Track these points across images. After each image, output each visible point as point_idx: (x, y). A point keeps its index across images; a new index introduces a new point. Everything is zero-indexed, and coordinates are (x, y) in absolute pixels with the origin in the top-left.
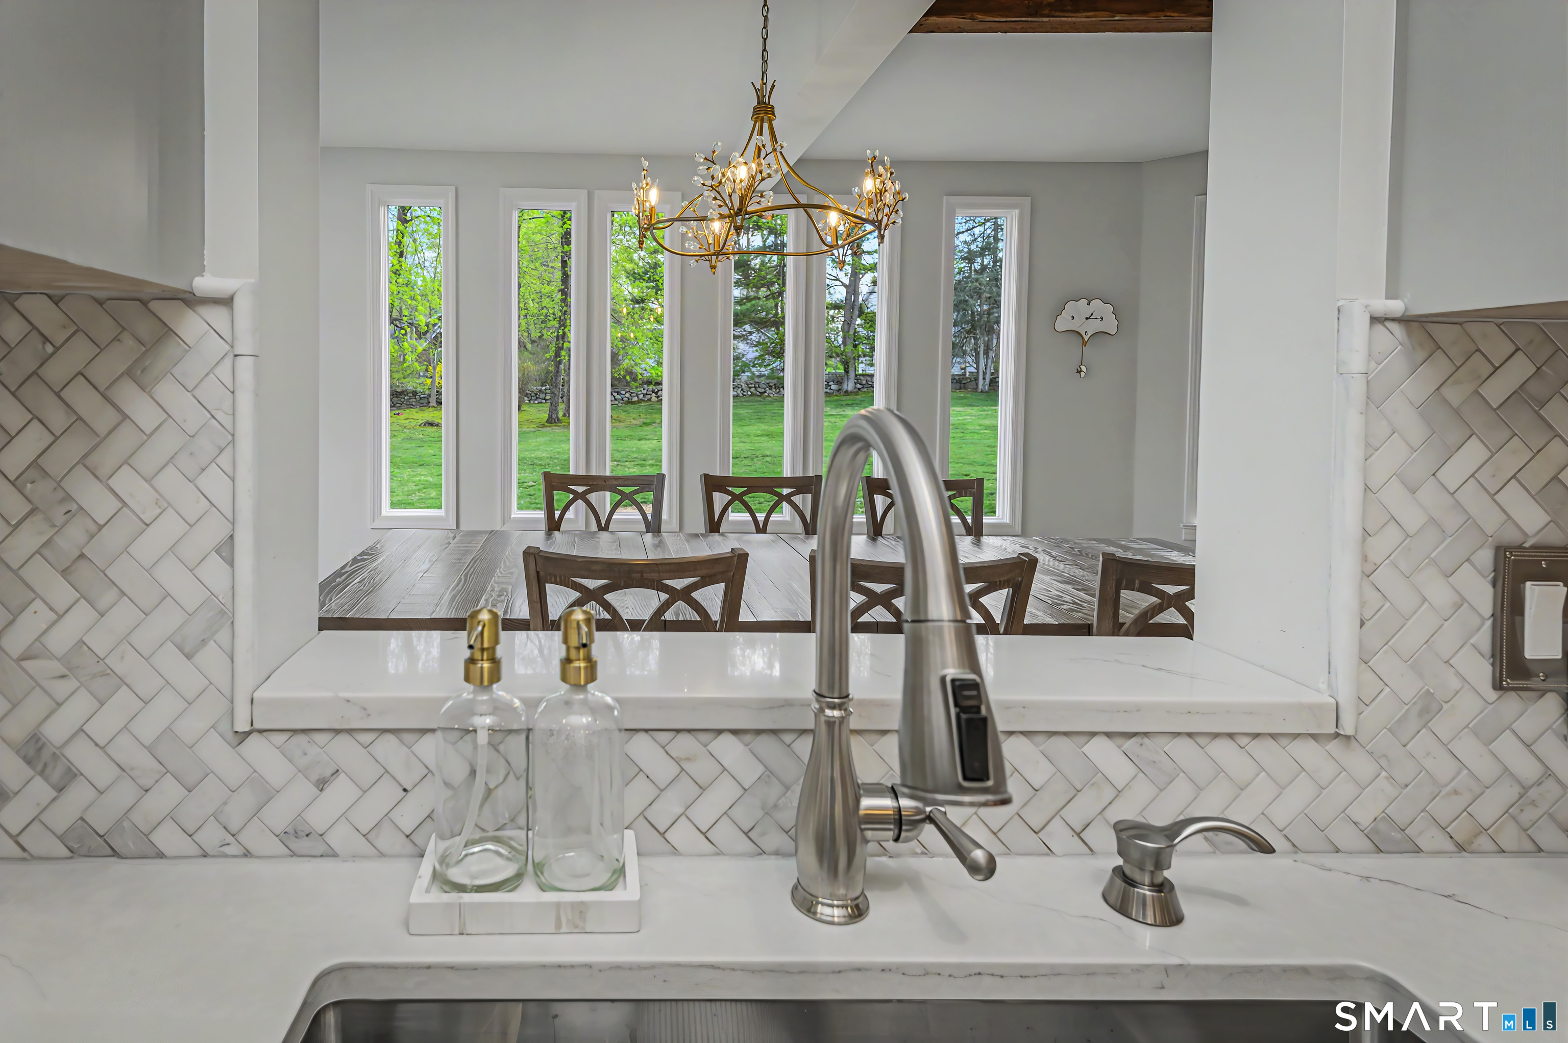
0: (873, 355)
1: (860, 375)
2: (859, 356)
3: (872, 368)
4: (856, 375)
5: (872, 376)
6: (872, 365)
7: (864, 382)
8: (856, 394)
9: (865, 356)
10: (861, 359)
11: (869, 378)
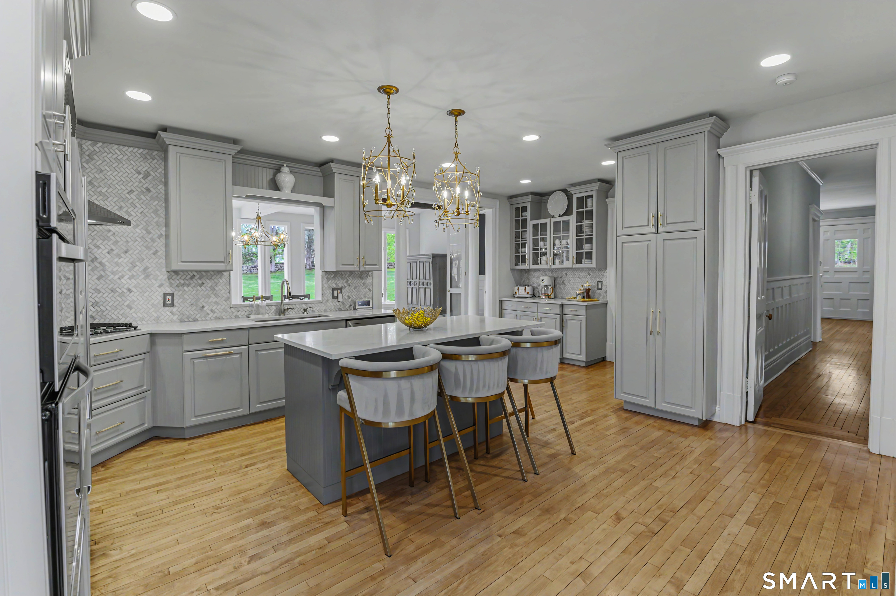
0: (283, 254)
1: (277, 263)
2: (277, 254)
3: (283, 260)
4: (275, 264)
5: (283, 264)
6: (283, 259)
7: (279, 267)
8: (275, 272)
9: (279, 254)
10: (277, 256)
11: (282, 265)
